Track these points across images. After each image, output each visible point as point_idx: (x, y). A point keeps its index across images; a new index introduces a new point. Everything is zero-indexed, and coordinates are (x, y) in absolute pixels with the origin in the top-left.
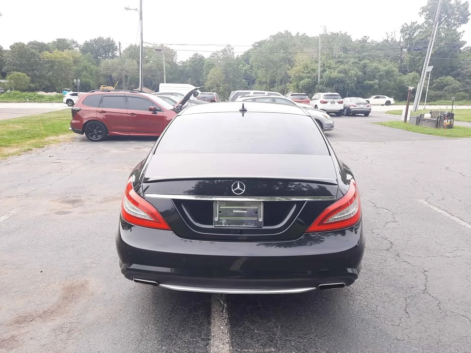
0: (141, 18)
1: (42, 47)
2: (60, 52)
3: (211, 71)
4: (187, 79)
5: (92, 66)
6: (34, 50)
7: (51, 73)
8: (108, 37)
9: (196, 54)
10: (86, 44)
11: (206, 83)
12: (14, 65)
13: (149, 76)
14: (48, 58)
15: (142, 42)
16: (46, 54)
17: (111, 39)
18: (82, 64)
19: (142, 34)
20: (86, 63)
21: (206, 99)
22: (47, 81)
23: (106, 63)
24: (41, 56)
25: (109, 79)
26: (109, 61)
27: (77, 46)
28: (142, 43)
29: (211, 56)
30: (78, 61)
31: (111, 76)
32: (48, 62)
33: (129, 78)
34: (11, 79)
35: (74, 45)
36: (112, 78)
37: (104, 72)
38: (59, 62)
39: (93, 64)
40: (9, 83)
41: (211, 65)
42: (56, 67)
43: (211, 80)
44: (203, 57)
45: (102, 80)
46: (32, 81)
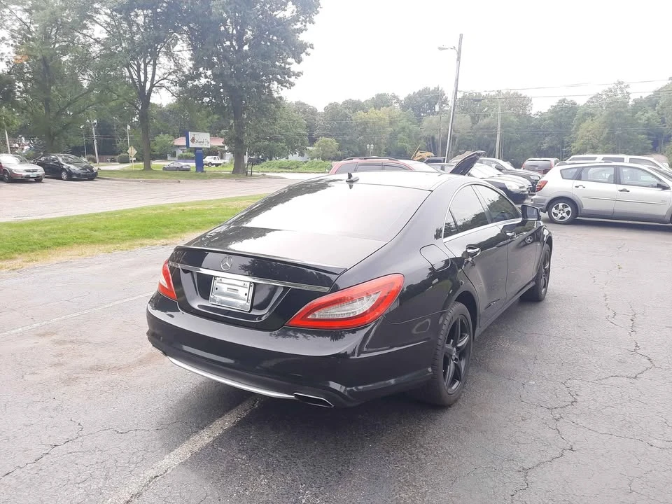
0: (459, 59)
1: (356, 106)
2: (377, 111)
3: (584, 125)
4: (544, 139)
5: (411, 127)
6: (347, 111)
7: (361, 138)
8: (436, 87)
9: (564, 100)
10: (409, 98)
11: (574, 144)
12: (325, 129)
13: (486, 136)
14: (361, 119)
15: (457, 90)
16: (361, 114)
17: (440, 89)
18: (399, 124)
19: (457, 80)
20: (404, 123)
21: (537, 168)
22: (356, 147)
23: (429, 121)
24: (353, 118)
25: (431, 143)
26: (434, 119)
27: (398, 101)
28: (456, 93)
29: (588, 102)
30: (395, 122)
31: (433, 138)
32: (361, 124)
33: (457, 140)
34: (319, 146)
35: (394, 101)
36: (435, 141)
37: (425, 134)
38: (374, 123)
39: (413, 123)
40: (317, 151)
41: (587, 115)
42: (368, 130)
43: (582, 138)
44: (575, 104)
45: (422, 144)
46: (340, 148)
